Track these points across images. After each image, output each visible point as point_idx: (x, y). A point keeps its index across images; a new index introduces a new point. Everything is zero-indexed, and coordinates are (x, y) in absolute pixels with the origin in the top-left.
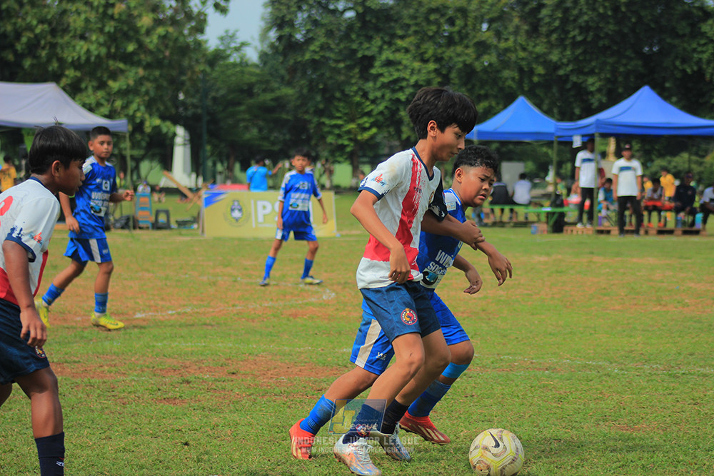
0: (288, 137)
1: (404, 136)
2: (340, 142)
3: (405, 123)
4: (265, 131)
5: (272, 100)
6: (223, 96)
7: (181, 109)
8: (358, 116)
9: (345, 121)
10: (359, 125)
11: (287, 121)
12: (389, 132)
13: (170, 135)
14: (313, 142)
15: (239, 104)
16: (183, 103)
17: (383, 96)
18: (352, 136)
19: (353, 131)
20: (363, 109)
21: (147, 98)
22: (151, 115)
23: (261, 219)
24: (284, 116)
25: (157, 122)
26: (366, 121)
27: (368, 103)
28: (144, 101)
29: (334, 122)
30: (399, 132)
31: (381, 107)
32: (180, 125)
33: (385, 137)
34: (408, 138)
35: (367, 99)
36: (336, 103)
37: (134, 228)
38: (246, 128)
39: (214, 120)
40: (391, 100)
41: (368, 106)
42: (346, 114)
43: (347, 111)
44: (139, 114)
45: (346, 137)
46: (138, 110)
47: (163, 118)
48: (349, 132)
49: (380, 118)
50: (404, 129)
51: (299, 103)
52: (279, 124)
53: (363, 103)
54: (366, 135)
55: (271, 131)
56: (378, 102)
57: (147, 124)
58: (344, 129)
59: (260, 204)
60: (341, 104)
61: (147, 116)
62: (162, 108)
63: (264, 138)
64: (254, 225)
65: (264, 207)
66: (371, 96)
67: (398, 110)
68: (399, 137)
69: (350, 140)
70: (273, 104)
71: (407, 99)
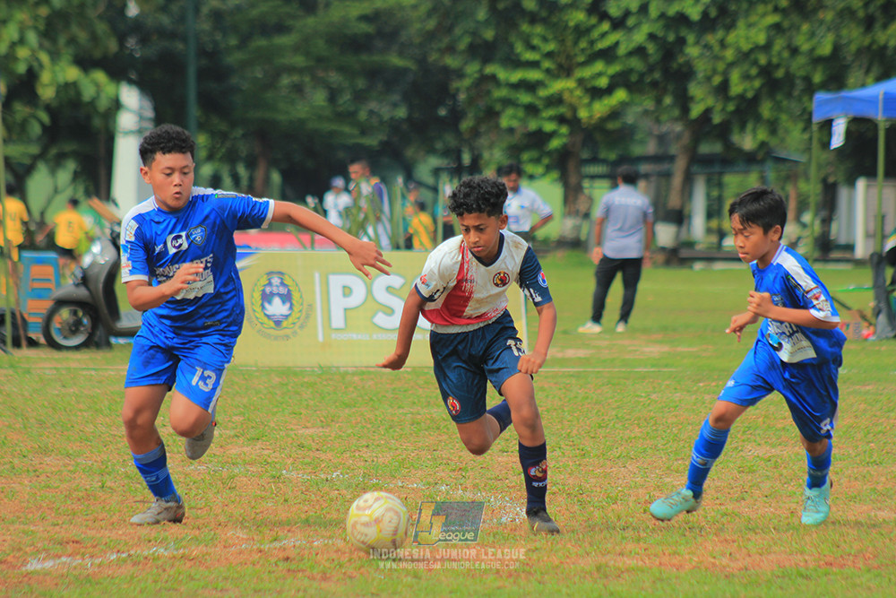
0: (402, 113)
1: (696, 111)
2: (533, 125)
3: (700, 76)
4: (346, 97)
5: (364, 18)
6: (238, 8)
7: (131, 43)
8: (581, 59)
9: (548, 71)
10: (581, 82)
11: (402, 72)
12: (659, 101)
13: (103, 104)
14: (465, 125)
15: (281, 29)
16: (137, 27)
17: (644, 9)
18: (562, 110)
19: (566, 96)
20: (592, 43)
21: (44, 11)
22: (55, 56)
23: (338, 320)
24: (396, 61)
25: (72, 73)
26: (600, 73)
27: (606, 26)
28: (36, 18)
29: (516, 76)
30: (684, 101)
31: (639, 37)
32: (131, 82)
33: (646, 113)
34: (707, 113)
35: (604, 16)
36: (525, 27)
37: (17, 343)
38: (298, 89)
39: (214, 70)
40: (663, 16)
41: (604, 35)
42: (549, 55)
43: (551, 47)
44: (23, 53)
45: (551, 112)
46: (22, 41)
47: (85, 63)
48: (556, 100)
49: (636, 63)
50: (695, 90)
51: (431, 24)
52: (381, 78)
53: (594, 26)
54: (601, 108)
55: (360, 97)
56: (631, 22)
57: (45, 77)
58: (543, 93)
59: (336, 282)
60: (539, 29)
61: (44, 58)
62: (82, 36)
63: (342, 117)
64: (320, 338)
65: (347, 291)
66: (614, 11)
67: (681, 42)
68: (685, 110)
69: (561, 120)
70: (365, 28)
71: (705, 14)
